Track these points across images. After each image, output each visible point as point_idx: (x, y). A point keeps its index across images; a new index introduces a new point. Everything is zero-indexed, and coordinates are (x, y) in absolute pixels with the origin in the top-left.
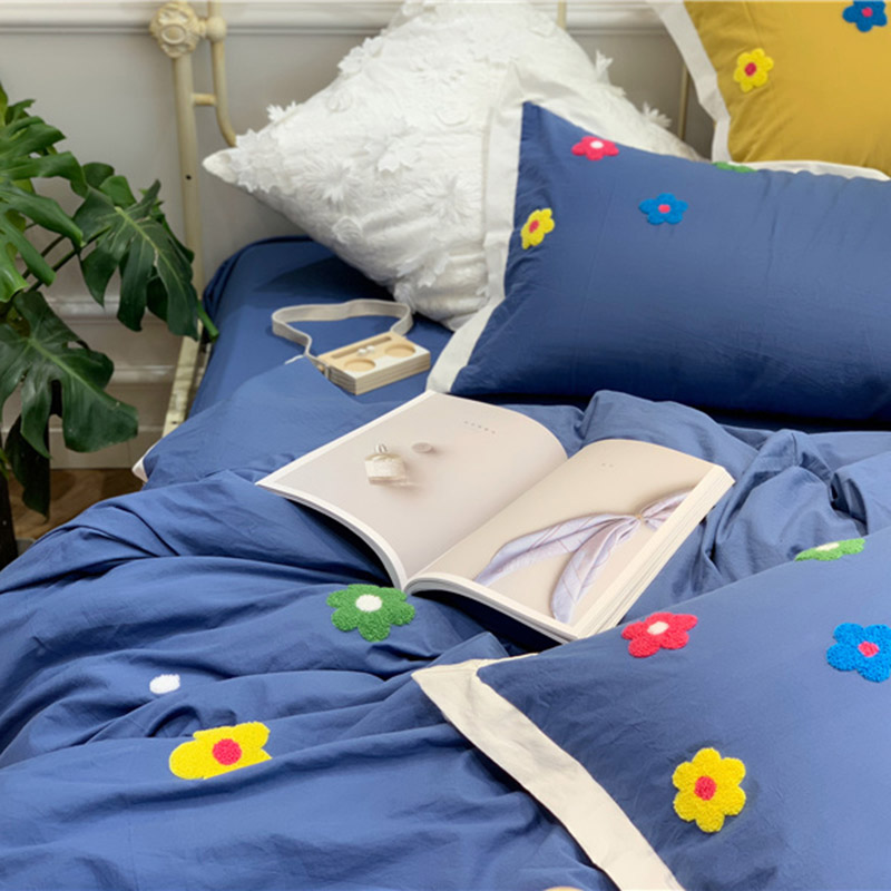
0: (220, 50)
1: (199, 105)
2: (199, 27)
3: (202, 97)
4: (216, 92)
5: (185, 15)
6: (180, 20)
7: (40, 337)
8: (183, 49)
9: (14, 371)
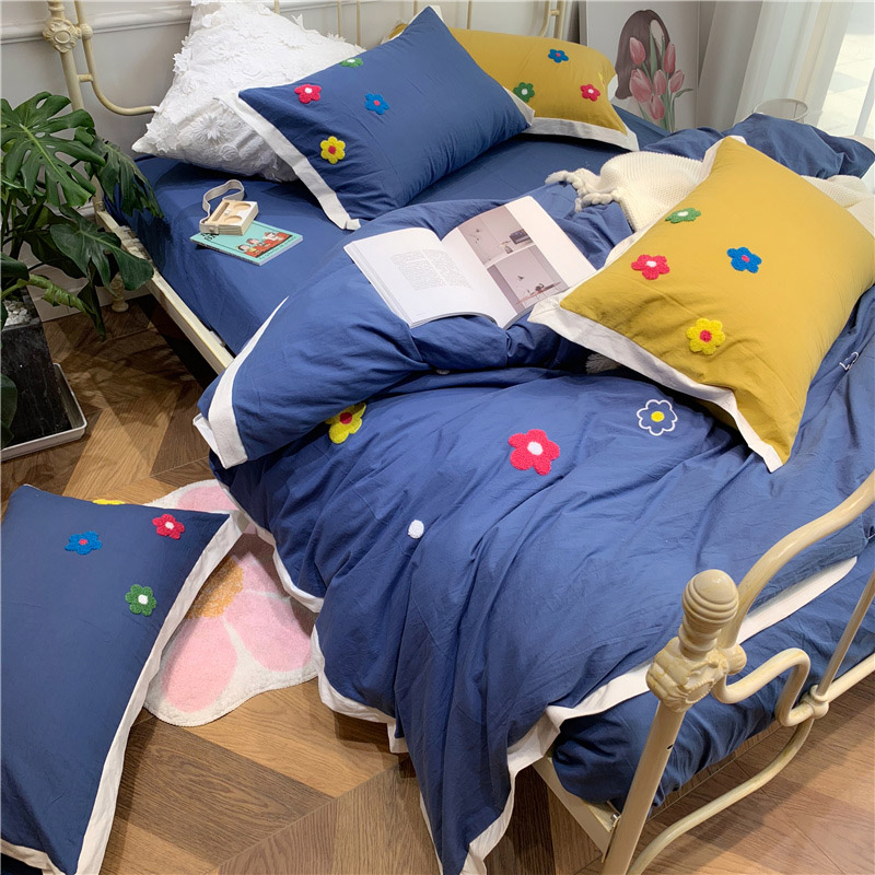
0: (90, 43)
1: (81, 81)
2: (76, 31)
3: (83, 77)
4: (91, 72)
5: (68, 25)
6: (65, 28)
7: (84, 230)
8: (69, 46)
9: (85, 250)
